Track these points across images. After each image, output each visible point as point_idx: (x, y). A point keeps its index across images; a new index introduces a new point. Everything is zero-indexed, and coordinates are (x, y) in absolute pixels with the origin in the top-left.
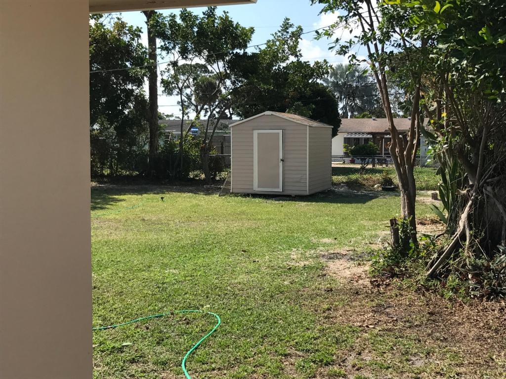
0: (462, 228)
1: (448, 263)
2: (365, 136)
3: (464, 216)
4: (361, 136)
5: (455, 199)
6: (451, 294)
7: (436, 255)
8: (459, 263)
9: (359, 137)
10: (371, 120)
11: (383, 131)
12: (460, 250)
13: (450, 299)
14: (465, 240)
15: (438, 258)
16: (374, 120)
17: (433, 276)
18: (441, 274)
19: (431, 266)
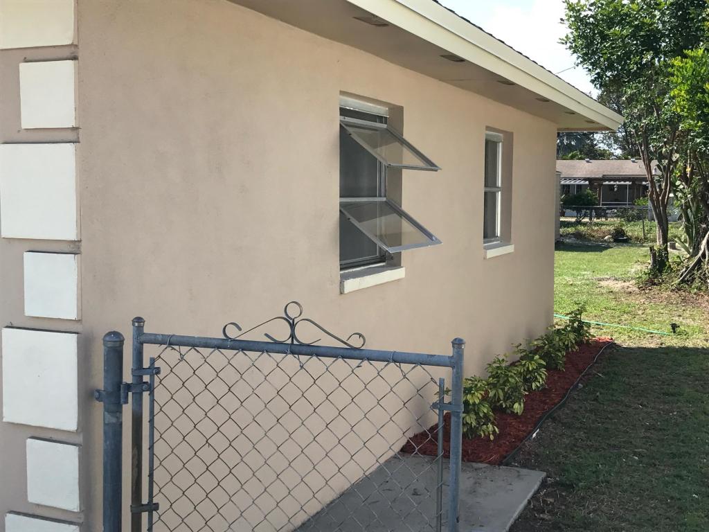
0: (703, 250)
1: (694, 274)
2: (578, 182)
3: (704, 242)
4: (572, 182)
5: (697, 233)
6: (695, 290)
7: (684, 270)
8: (701, 273)
9: (570, 183)
10: (584, 162)
11: (601, 176)
12: (702, 264)
13: (695, 294)
14: (705, 258)
15: (686, 271)
16: (588, 162)
17: (683, 281)
18: (688, 281)
19: (681, 276)
